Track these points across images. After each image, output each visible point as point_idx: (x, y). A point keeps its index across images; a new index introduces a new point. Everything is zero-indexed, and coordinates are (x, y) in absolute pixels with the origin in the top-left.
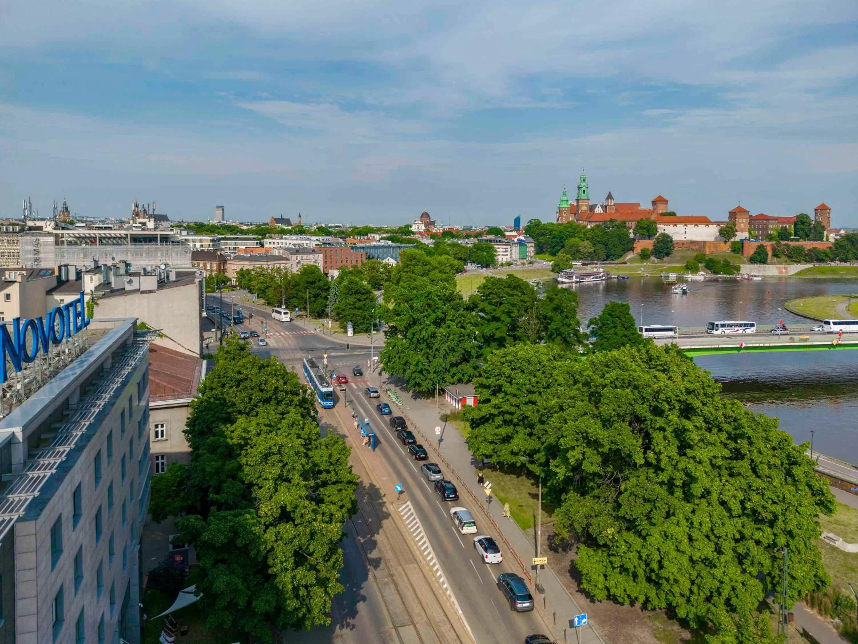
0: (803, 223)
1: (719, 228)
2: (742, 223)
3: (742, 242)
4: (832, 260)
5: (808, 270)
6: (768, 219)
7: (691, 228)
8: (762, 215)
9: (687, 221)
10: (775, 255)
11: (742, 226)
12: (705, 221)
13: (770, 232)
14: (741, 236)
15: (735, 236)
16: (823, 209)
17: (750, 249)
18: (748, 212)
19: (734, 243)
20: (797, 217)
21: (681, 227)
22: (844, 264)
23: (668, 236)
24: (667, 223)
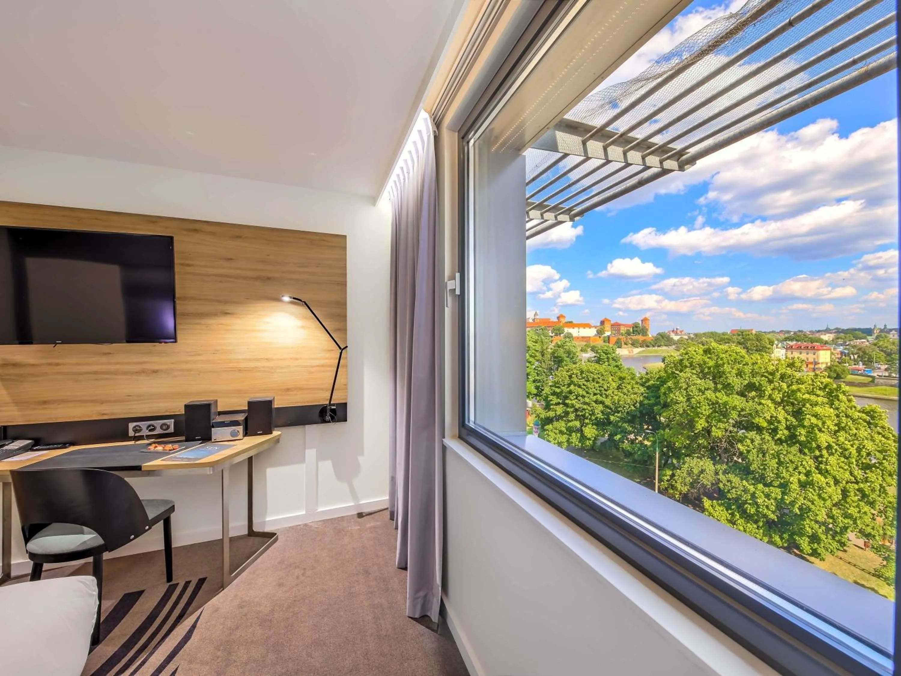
0: (637, 327)
1: (596, 329)
2: (607, 327)
3: (609, 337)
4: (654, 346)
5: (644, 351)
6: (620, 325)
7: (582, 330)
8: (616, 323)
9: (579, 326)
10: (626, 344)
11: (608, 328)
12: (589, 326)
13: (622, 332)
14: (608, 333)
15: (605, 333)
16: (644, 320)
17: (613, 340)
18: (610, 321)
19: (604, 337)
20: (633, 324)
21: (576, 329)
22: (660, 348)
23: (570, 334)
24: (569, 327)
